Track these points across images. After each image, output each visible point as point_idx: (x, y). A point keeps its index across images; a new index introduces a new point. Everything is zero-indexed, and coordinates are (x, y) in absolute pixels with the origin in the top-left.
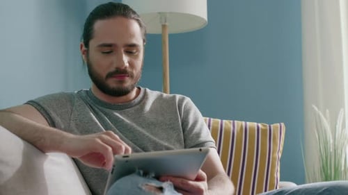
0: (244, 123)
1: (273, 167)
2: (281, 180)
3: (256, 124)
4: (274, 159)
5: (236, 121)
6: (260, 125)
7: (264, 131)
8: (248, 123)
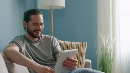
0: (75, 42)
1: (83, 55)
2: (85, 59)
3: (78, 43)
4: (83, 53)
5: (72, 42)
6: (80, 43)
7: (81, 45)
8: (76, 42)
